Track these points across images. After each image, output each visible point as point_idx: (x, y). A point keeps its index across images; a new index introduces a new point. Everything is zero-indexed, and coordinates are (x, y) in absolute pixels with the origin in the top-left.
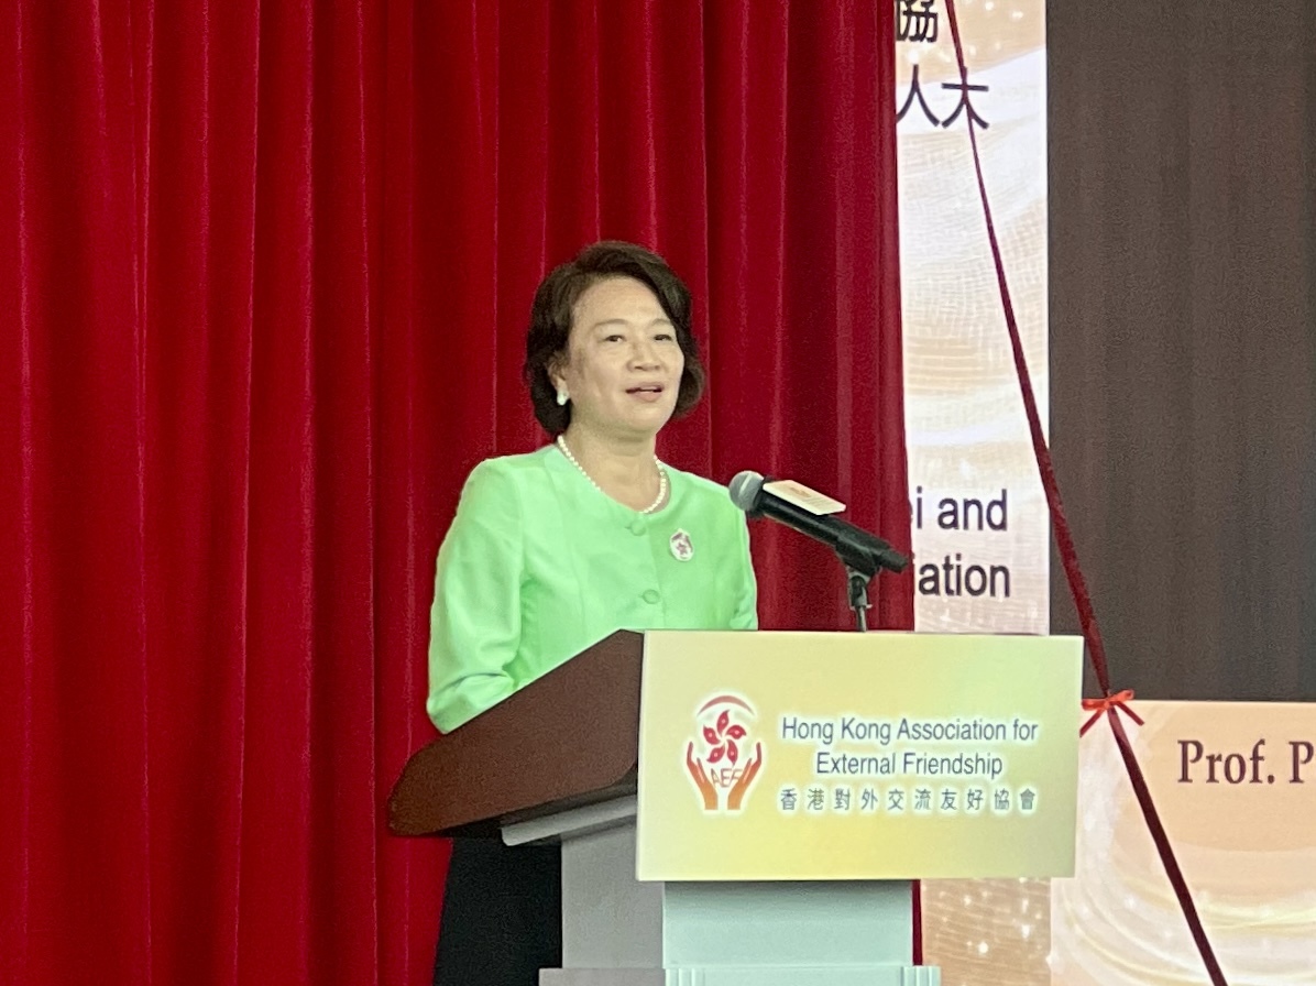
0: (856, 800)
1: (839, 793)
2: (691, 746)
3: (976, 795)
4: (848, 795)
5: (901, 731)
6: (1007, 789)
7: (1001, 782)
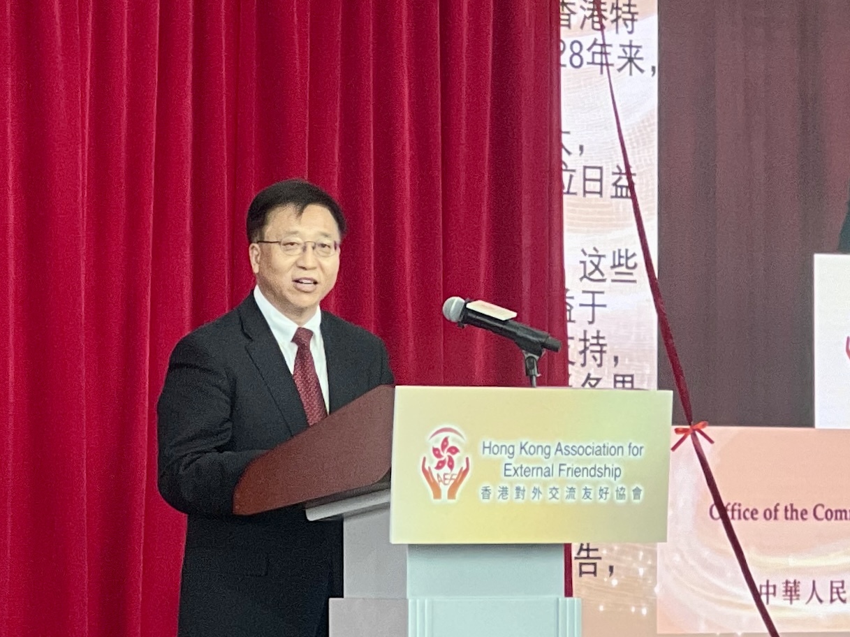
0: (529, 494)
1: (518, 489)
2: (424, 459)
3: (605, 490)
4: (524, 491)
5: (557, 450)
6: (624, 487)
7: (622, 482)
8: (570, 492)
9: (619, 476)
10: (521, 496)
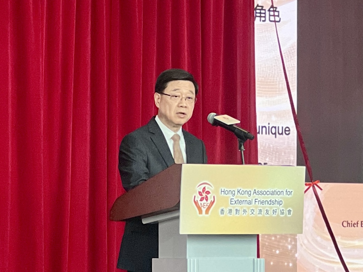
1: (236, 210)
2: (195, 197)
3: (275, 211)
4: (239, 211)
5: (254, 193)
6: (284, 209)
7: (282, 207)
8: (260, 211)
9: (281, 204)
10: (238, 213)
